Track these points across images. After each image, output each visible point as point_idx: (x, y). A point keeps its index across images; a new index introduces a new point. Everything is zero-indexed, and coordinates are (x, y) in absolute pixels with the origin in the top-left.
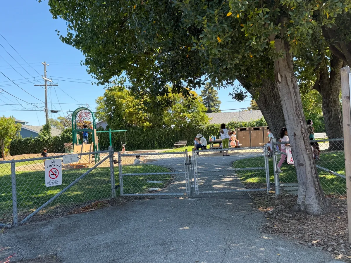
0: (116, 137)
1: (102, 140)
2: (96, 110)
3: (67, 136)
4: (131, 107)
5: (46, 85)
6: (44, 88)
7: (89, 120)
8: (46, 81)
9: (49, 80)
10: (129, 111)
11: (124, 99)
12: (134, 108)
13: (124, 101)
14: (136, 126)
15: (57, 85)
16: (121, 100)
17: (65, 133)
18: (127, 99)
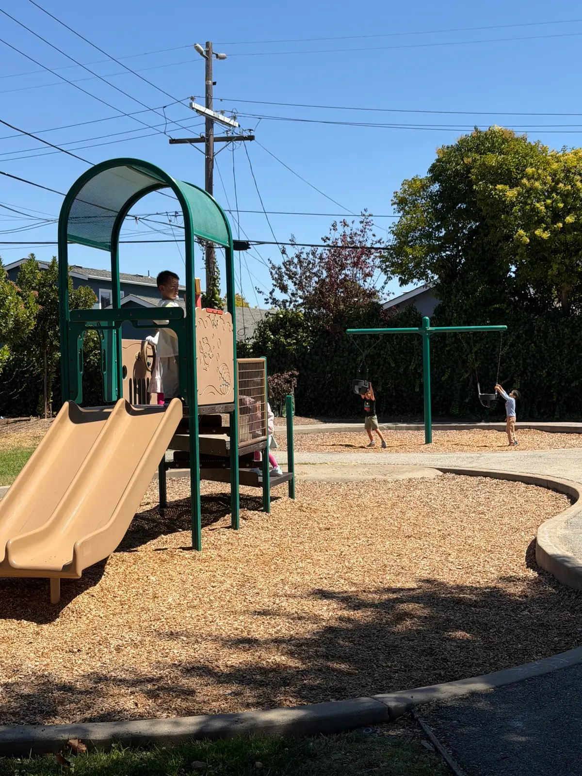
0: (471, 358)
1: (412, 367)
2: (392, 237)
3: (276, 343)
4: (541, 221)
5: (212, 139)
6: (204, 149)
7: (369, 279)
8: (210, 122)
9: (221, 117)
10: (533, 238)
11: (513, 183)
12: (554, 222)
13: (511, 194)
14: (566, 309)
15: (251, 138)
16: (499, 187)
17: (269, 333)
18: (525, 181)
